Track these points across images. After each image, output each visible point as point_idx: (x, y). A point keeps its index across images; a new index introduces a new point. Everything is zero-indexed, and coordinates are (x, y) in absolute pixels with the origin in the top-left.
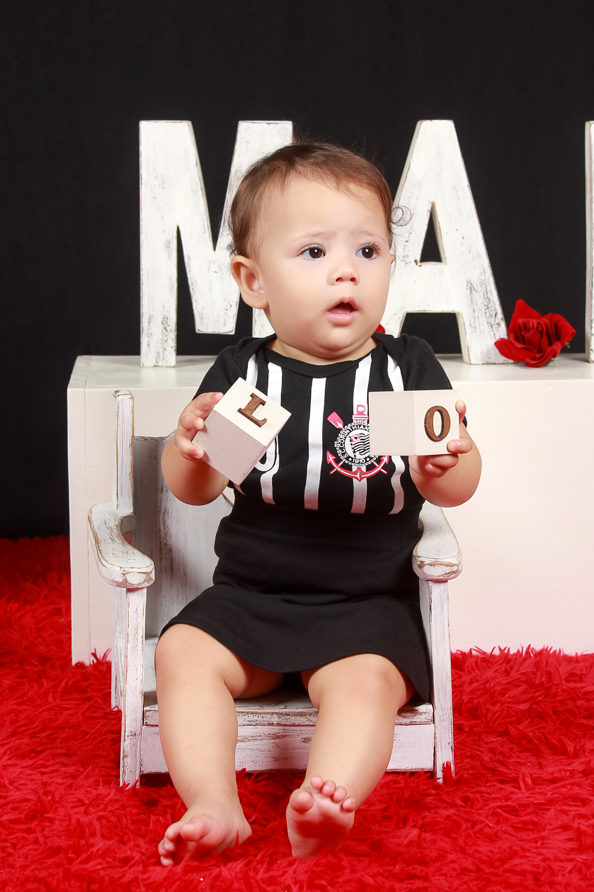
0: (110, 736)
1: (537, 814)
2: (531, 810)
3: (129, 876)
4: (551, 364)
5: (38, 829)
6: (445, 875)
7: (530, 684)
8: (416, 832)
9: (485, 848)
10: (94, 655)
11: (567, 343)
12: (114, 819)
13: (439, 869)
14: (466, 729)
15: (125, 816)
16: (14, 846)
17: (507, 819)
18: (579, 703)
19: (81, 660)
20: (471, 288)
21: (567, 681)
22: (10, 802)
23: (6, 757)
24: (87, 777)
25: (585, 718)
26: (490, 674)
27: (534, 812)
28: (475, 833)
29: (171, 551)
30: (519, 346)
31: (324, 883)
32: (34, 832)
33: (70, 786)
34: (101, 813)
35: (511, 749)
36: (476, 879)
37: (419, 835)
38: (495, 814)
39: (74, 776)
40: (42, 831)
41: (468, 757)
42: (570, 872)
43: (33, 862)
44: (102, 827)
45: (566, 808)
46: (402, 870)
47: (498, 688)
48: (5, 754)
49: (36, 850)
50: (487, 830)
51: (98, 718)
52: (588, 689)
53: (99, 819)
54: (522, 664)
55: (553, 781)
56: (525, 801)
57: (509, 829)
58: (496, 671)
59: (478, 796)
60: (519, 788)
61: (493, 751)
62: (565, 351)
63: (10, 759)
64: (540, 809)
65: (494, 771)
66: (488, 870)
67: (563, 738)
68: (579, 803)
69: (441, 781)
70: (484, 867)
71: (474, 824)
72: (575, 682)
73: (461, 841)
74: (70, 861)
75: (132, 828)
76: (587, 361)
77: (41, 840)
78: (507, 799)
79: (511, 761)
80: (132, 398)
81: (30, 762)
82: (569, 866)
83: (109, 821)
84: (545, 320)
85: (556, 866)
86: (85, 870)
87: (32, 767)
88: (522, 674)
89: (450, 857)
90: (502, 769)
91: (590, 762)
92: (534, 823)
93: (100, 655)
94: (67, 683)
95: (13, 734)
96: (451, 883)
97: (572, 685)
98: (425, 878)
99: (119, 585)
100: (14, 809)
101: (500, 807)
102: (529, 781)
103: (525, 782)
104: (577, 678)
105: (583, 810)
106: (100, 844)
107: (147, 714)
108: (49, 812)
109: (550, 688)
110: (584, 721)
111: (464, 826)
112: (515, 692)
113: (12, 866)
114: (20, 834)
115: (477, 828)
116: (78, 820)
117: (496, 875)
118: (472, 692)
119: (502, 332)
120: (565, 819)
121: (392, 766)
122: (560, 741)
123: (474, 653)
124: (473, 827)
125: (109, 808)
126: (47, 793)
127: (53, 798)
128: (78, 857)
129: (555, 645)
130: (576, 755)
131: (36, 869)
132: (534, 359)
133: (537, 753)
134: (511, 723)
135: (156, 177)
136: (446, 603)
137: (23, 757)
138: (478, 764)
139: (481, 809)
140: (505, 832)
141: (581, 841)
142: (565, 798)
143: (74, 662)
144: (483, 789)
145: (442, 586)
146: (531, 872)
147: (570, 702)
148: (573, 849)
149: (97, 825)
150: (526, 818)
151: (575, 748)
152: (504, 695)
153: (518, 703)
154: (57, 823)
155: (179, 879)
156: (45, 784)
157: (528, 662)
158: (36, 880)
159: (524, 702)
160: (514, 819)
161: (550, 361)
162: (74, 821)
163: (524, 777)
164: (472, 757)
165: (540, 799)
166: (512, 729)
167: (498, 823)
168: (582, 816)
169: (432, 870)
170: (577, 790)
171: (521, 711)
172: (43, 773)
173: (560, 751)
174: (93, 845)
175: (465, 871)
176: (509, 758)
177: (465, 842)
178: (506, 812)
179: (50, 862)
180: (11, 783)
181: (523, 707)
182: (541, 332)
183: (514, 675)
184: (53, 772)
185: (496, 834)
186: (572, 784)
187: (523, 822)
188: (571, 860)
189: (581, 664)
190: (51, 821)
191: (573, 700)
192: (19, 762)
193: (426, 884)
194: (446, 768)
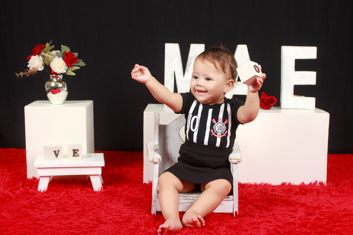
1: (259, 225)
2: (257, 224)
4: (271, 109)
5: (128, 224)
7: (261, 192)
8: (226, 228)
10: (149, 181)
11: (275, 104)
12: (147, 222)
14: (243, 203)
15: (151, 221)
16: (122, 228)
17: (251, 226)
18: (273, 197)
19: (145, 182)
21: (271, 191)
22: (122, 217)
23: (123, 206)
24: (143, 212)
25: (275, 201)
26: (251, 189)
27: (258, 224)
28: (241, 229)
29: (168, 154)
30: (262, 104)
32: (127, 225)
33: (138, 214)
34: (145, 221)
35: (254, 209)
37: (226, 229)
38: (247, 225)
39: (139, 211)
40: (129, 225)
41: (243, 210)
43: (126, 232)
44: (144, 224)
45: (266, 224)
47: (253, 193)
48: (123, 205)
49: (127, 229)
50: (245, 229)
52: (276, 194)
53: (144, 222)
54: (260, 187)
55: (264, 217)
56: (255, 222)
57: (251, 229)
58: (253, 188)
59: (244, 220)
60: (255, 218)
61: (249, 209)
62: (274, 106)
63: (124, 206)
65: (249, 214)
67: (268, 206)
68: (270, 223)
69: (235, 216)
72: (273, 192)
73: (237, 231)
74: (135, 232)
75: (152, 224)
76: (280, 108)
77: (128, 227)
78: (251, 221)
79: (254, 211)
80: (159, 114)
81: (129, 207)
83: (146, 223)
84: (269, 98)
87: (129, 209)
88: (260, 189)
90: (251, 213)
91: (274, 212)
92: (257, 227)
93: (150, 181)
94: (141, 188)
95: (125, 200)
97: (272, 193)
99: (152, 162)
100: (123, 219)
101: (248, 223)
102: (257, 216)
103: (256, 217)
104: (274, 191)
105: (270, 224)
106: (143, 228)
107: (158, 196)
108: (131, 220)
109: (266, 193)
110: (274, 202)
111: (239, 227)
112: (257, 194)
114: (123, 225)
115: (242, 228)
116: (138, 222)
118: (246, 194)
120: (266, 226)
122: (267, 207)
123: (248, 184)
124: (241, 228)
125: (147, 219)
126: (131, 215)
127: (133, 216)
128: (137, 231)
129: (269, 182)
130: (271, 210)
132: (266, 107)
133: (261, 209)
134: (255, 202)
135: (169, 58)
136: (237, 169)
137: (127, 206)
138: (245, 212)
139: (244, 223)
140: (250, 229)
141: (269, 232)
142: (266, 221)
143: (144, 183)
144: (245, 218)
145: (236, 165)
147: (271, 197)
148: (267, 234)
149: (143, 224)
151: (271, 209)
152: (254, 194)
153: (258, 197)
154: (133, 222)
156: (131, 213)
157: (261, 186)
159: (259, 197)
160: (252, 226)
161: (270, 108)
162: (137, 222)
163: (256, 215)
164: (244, 210)
165: (260, 221)
166: (255, 204)
167: (248, 227)
168: (270, 226)
170: (270, 219)
171: (258, 199)
172: (132, 210)
173: (267, 209)
174: (141, 228)
176: (253, 211)
177: (239, 232)
178: (250, 224)
180: (123, 212)
181: (259, 198)
182: (268, 100)
183: (257, 189)
184: (134, 210)
185: (247, 230)
186: (268, 218)
187: (254, 227)
189: (276, 187)
190: (132, 222)
191: (272, 196)
192: (126, 207)
194: (236, 213)
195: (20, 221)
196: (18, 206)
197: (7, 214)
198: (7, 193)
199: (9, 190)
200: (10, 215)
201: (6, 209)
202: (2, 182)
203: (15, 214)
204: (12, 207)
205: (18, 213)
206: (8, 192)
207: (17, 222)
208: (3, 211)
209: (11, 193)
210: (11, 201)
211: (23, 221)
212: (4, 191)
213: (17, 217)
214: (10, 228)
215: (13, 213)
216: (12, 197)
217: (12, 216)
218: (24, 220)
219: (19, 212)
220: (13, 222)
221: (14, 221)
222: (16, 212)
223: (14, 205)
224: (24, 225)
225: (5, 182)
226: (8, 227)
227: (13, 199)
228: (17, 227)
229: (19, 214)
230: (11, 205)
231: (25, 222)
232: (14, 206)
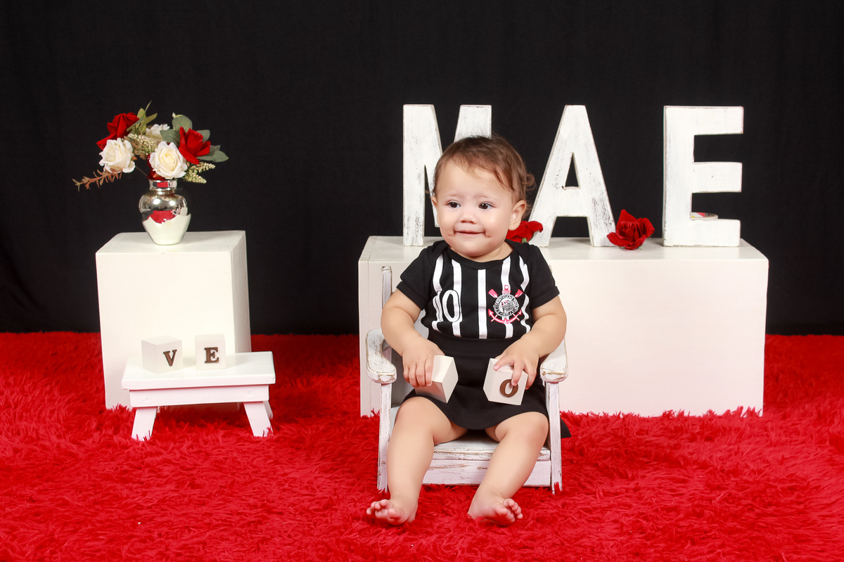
0: (374, 462)
1: (602, 514)
2: (599, 510)
3: (372, 542)
4: (640, 248)
5: (329, 515)
6: (543, 547)
7: (615, 436)
9: (569, 532)
10: (373, 412)
13: (541, 543)
14: (575, 462)
16: (315, 524)
17: (585, 516)
18: (641, 448)
19: (365, 414)
20: (595, 203)
21: (637, 434)
22: (316, 499)
23: (317, 472)
24: (359, 485)
25: (643, 457)
26: (594, 428)
27: (600, 512)
28: (564, 524)
30: (621, 237)
31: (477, 549)
32: (327, 516)
33: (349, 491)
35: (597, 475)
36: (560, 549)
38: (579, 512)
39: (352, 484)
40: (331, 516)
41: (572, 479)
42: (612, 547)
43: (323, 533)
45: (619, 510)
46: (521, 542)
47: (597, 438)
48: (316, 470)
49: (326, 527)
50: (572, 522)
51: (370, 450)
52: (648, 439)
53: (361, 509)
54: (614, 422)
55: (616, 494)
56: (596, 506)
57: (585, 521)
58: (598, 427)
59: (572, 501)
60: (596, 498)
61: (587, 475)
63: (319, 473)
64: (604, 510)
65: (584, 487)
66: (567, 545)
67: (628, 469)
68: (627, 508)
69: (553, 492)
70: (565, 542)
71: (566, 518)
72: (642, 435)
73: (556, 529)
74: (342, 533)
76: (663, 245)
77: (329, 521)
78: (588, 504)
79: (595, 482)
80: (391, 272)
81: (330, 475)
82: (612, 543)
84: (636, 223)
85: (605, 543)
86: (348, 538)
87: (330, 478)
88: (612, 429)
89: (549, 537)
90: (589, 486)
91: (638, 483)
92: (599, 519)
93: (376, 412)
94: (355, 429)
95: (322, 459)
96: (545, 551)
97: (639, 437)
98: (532, 548)
99: (376, 382)
100: (317, 503)
101: (581, 509)
102: (601, 494)
103: (599, 494)
104: (645, 433)
105: (628, 512)
108: (335, 505)
109: (625, 439)
110: (641, 459)
111: (559, 519)
112: (606, 440)
113: (312, 535)
114: (318, 517)
115: (567, 520)
117: (570, 547)
118: (582, 440)
119: (613, 229)
120: (617, 516)
121: (527, 484)
122: (625, 471)
123: (589, 415)
124: (565, 519)
126: (335, 495)
127: (338, 497)
129: (636, 412)
130: (633, 479)
131: (324, 537)
132: (629, 246)
133: (612, 477)
134: (600, 459)
135: (413, 138)
136: (557, 395)
137: (326, 472)
138: (576, 483)
139: (572, 509)
140: (583, 523)
141: (621, 529)
142: (619, 504)
143: (362, 415)
144: (576, 498)
145: (556, 385)
146: (590, 546)
147: (635, 447)
148: (617, 534)
150: (595, 516)
151: (633, 475)
152: (600, 442)
153: (607, 447)
154: (339, 511)
155: (400, 545)
156: (335, 489)
157: (617, 422)
158: (323, 543)
159: (610, 446)
160: (589, 516)
161: (639, 246)
163: (599, 491)
164: (575, 479)
165: (605, 505)
166: (600, 464)
167: (580, 518)
168: (627, 515)
169: (536, 544)
170: (628, 499)
171: (608, 452)
172: (336, 482)
173: (624, 476)
175: (554, 545)
176: (595, 480)
177: (559, 529)
178: (585, 511)
179: (332, 533)
180: (318, 487)
181: (609, 449)
182: (634, 230)
183: (608, 430)
184: (341, 481)
185: (577, 524)
186: (625, 496)
187: (593, 518)
188: (614, 540)
190: (336, 510)
191: (639, 446)
192: (323, 475)
193: (532, 551)
194: (557, 486)
195: (102, 511)
196: (93, 477)
197: (72, 495)
198: (66, 446)
199: (70, 438)
200: (78, 499)
201: (68, 483)
202: (53, 419)
203: (90, 495)
204: (81, 478)
205: (96, 493)
206: (69, 444)
207: (95, 514)
208: (63, 488)
209: (74, 446)
210: (78, 465)
211: (107, 512)
212: (60, 441)
213: (95, 502)
214: (84, 529)
215: (84, 493)
216: (78, 454)
217: (83, 501)
218: (111, 508)
219: (98, 490)
220: (87, 513)
221: (89, 512)
222: (91, 490)
223: (85, 473)
224: (111, 521)
225: (58, 421)
226: (78, 526)
227: (81, 459)
228: (98, 525)
229: (99, 496)
230: (79, 474)
231: (111, 512)
232: (85, 477)
